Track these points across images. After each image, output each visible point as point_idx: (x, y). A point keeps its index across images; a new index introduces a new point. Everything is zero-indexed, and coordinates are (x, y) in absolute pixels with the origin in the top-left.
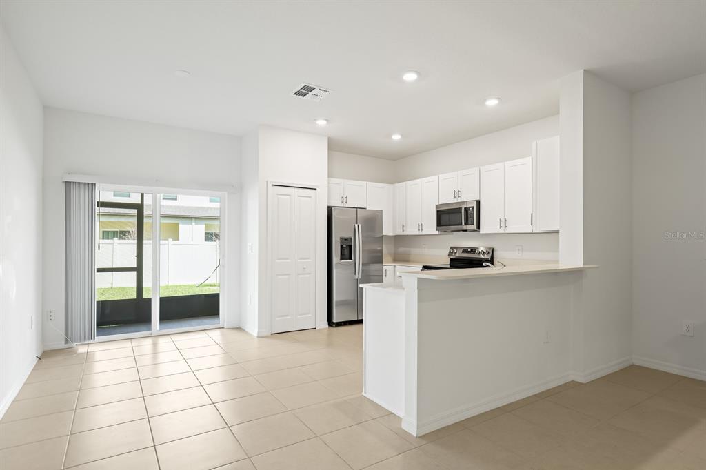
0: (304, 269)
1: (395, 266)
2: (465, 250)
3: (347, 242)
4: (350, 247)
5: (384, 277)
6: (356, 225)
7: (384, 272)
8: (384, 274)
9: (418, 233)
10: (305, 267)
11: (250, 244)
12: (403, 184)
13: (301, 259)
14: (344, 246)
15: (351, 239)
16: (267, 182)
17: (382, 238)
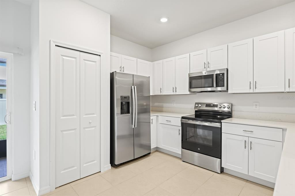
0: (90, 123)
1: (157, 116)
2: (208, 105)
3: (126, 100)
4: (128, 103)
5: (151, 124)
6: (133, 87)
7: (151, 121)
8: (151, 122)
9: (172, 93)
10: (91, 121)
11: (34, 102)
12: (161, 61)
13: (86, 115)
14: (124, 103)
15: (129, 97)
16: (50, 41)
17: (149, 96)
